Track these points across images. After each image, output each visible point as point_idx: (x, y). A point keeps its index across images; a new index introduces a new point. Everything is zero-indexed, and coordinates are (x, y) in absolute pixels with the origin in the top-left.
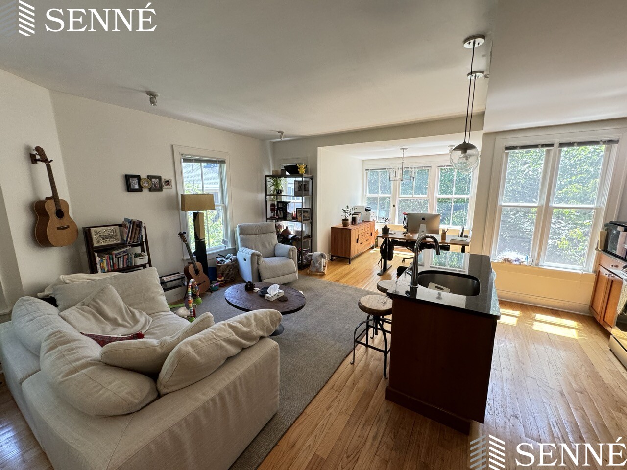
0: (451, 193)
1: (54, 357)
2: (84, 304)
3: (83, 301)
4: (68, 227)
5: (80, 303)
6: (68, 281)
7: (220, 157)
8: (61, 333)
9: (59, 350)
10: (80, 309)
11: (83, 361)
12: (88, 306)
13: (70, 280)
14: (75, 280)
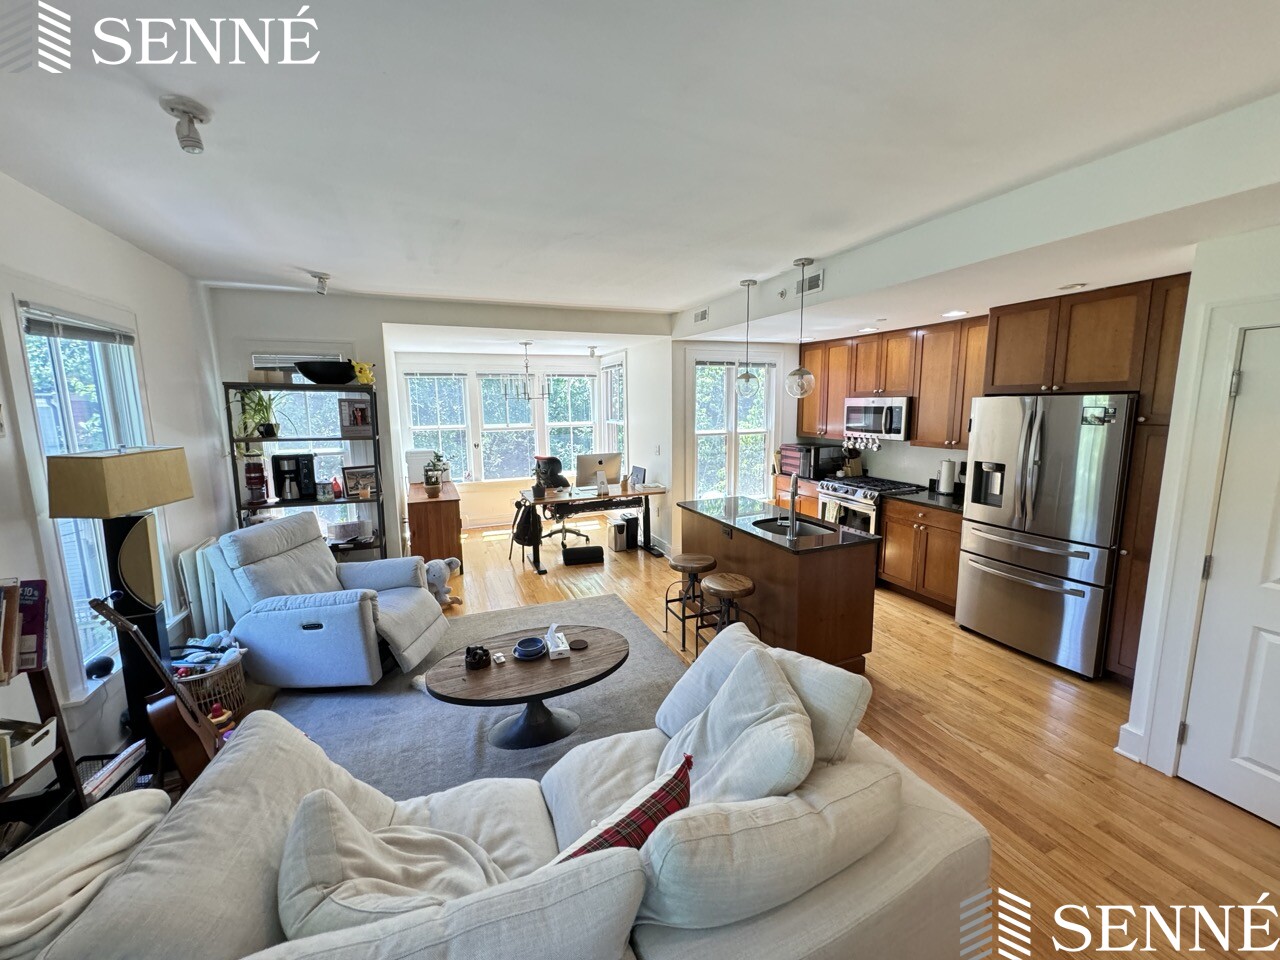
0: (566, 419)
7: (121, 323)
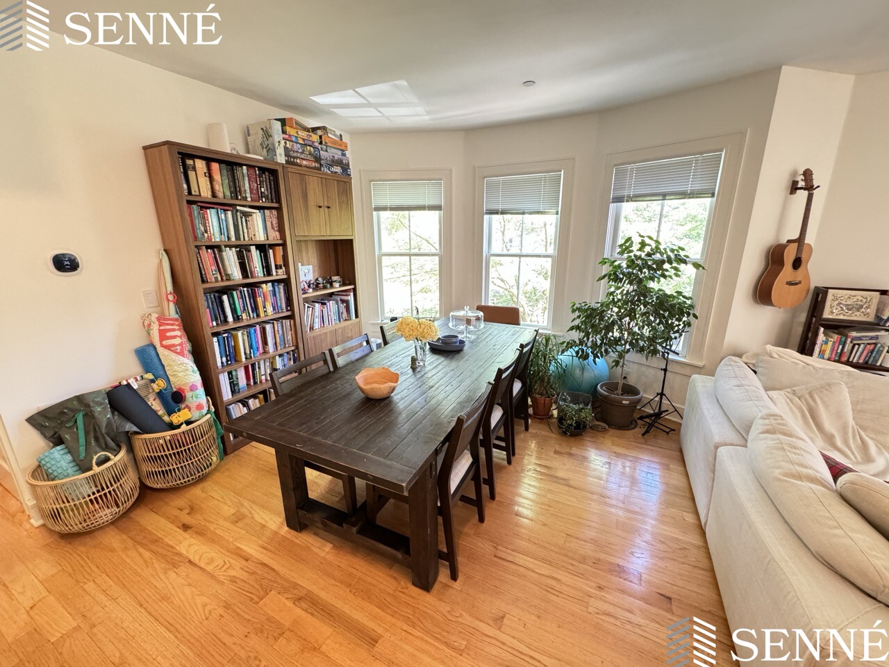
1: (771, 443)
2: (794, 393)
3: (794, 389)
4: (800, 282)
5: (789, 390)
6: (776, 356)
8: (783, 419)
9: (779, 439)
10: (788, 398)
11: (810, 472)
12: (799, 398)
13: (779, 356)
14: (785, 356)
